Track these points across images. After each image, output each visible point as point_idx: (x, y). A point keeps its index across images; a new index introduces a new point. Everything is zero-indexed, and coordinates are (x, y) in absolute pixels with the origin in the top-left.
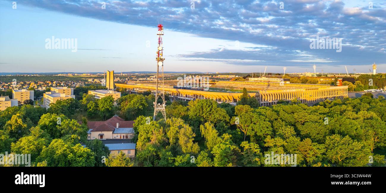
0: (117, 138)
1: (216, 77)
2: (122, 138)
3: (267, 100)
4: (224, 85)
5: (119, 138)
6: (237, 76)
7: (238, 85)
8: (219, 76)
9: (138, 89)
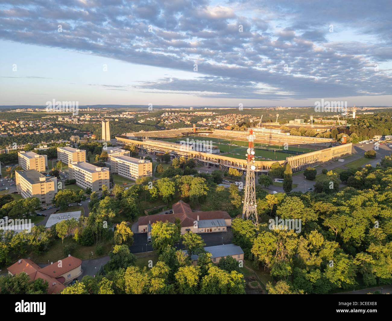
0: (202, 232)
1: (193, 114)
2: (207, 232)
3: (293, 166)
4: (222, 135)
5: (204, 231)
6: (214, 113)
7: (238, 135)
8: (196, 113)
9: (148, 146)
